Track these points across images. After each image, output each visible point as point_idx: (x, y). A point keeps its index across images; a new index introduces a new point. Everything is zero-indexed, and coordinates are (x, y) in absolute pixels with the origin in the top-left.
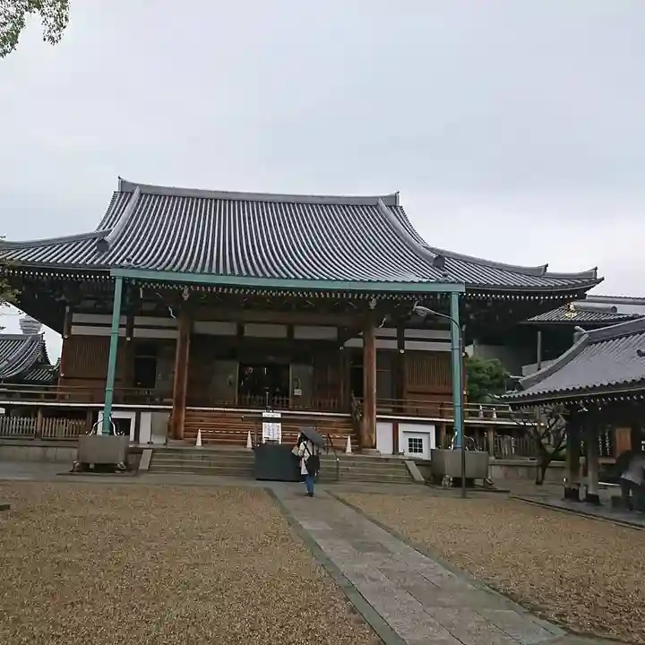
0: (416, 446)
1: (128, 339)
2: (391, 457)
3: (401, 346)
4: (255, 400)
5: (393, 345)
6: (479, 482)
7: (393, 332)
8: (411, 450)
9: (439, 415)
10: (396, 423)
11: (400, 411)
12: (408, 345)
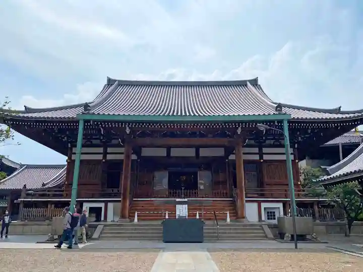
0: (271, 216)
1: (104, 161)
2: (257, 223)
3: (261, 157)
4: (176, 193)
5: (257, 157)
6: (308, 237)
7: (256, 150)
8: (268, 219)
9: (284, 197)
10: (259, 203)
11: (262, 195)
12: (266, 157)
